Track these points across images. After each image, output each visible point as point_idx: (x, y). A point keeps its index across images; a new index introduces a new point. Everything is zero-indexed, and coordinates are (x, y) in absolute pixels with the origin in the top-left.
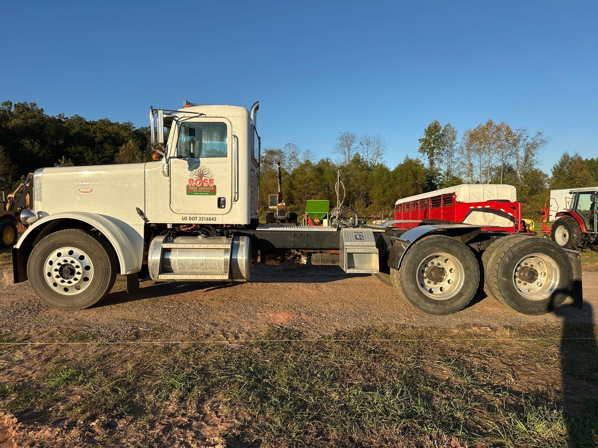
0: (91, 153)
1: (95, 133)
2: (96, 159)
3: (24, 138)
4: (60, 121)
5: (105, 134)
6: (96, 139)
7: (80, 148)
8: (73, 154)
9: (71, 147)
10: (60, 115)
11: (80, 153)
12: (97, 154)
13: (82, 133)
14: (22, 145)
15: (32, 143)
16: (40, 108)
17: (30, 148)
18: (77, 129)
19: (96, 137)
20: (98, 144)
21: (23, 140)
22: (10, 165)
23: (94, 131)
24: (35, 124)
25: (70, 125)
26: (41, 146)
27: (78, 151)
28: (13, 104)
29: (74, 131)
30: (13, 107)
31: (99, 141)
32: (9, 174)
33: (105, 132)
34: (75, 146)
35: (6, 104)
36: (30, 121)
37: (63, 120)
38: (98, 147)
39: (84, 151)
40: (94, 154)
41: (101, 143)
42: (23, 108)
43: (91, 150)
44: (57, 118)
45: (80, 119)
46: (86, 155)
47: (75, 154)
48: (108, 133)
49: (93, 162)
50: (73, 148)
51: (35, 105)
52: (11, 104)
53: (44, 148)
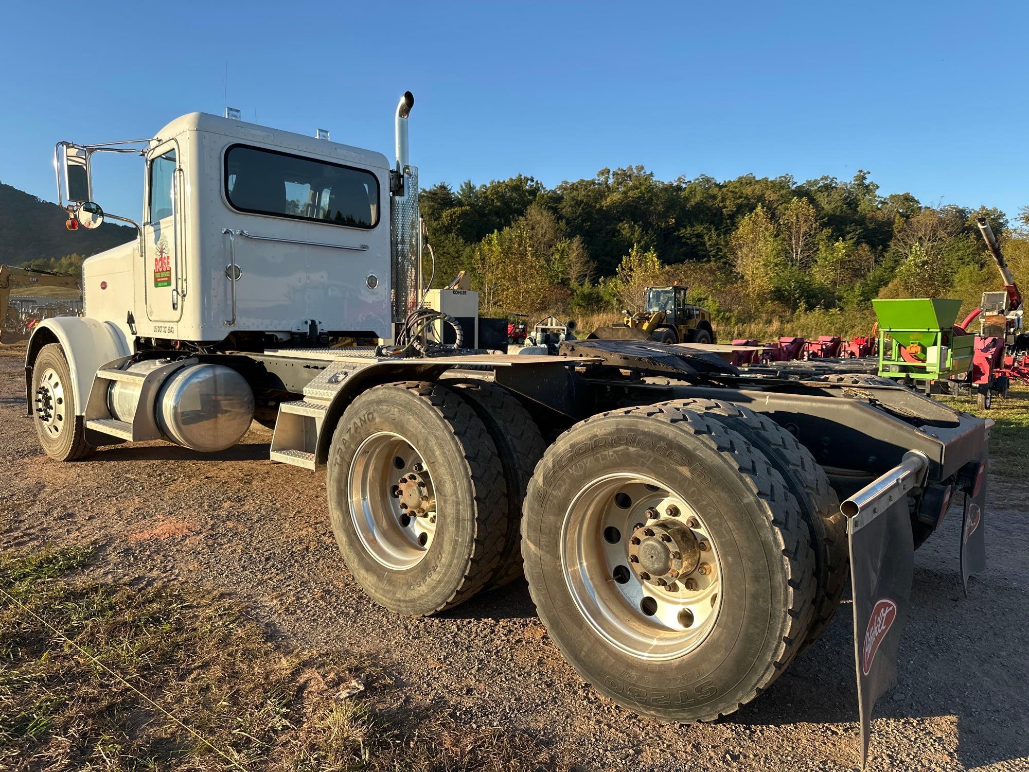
0: (714, 236)
1: (724, 200)
2: (722, 243)
3: (622, 221)
4: (679, 188)
5: (739, 201)
6: (724, 210)
7: (699, 228)
8: (687, 239)
9: (686, 228)
10: (679, 179)
11: (700, 236)
12: (725, 234)
13: (705, 203)
14: (619, 231)
15: (632, 228)
16: (648, 173)
17: (628, 235)
18: (698, 198)
19: (725, 207)
20: (728, 219)
21: (620, 224)
22: (588, 262)
23: (722, 198)
24: (639, 198)
25: (691, 192)
26: (643, 231)
27: (695, 232)
28: (611, 172)
29: (693, 202)
30: (611, 176)
31: (730, 213)
32: (586, 276)
33: (740, 197)
34: (692, 226)
35: (602, 173)
36: (630, 194)
37: (684, 186)
38: (727, 223)
39: (705, 232)
40: (719, 235)
41: (732, 217)
42: (623, 176)
43: (716, 230)
44: (675, 184)
45: (708, 180)
46: (706, 238)
47: (691, 239)
48: (745, 198)
49: (718, 248)
50: (689, 229)
51: (642, 168)
52: (609, 171)
53: (647, 233)
